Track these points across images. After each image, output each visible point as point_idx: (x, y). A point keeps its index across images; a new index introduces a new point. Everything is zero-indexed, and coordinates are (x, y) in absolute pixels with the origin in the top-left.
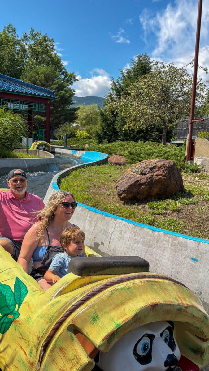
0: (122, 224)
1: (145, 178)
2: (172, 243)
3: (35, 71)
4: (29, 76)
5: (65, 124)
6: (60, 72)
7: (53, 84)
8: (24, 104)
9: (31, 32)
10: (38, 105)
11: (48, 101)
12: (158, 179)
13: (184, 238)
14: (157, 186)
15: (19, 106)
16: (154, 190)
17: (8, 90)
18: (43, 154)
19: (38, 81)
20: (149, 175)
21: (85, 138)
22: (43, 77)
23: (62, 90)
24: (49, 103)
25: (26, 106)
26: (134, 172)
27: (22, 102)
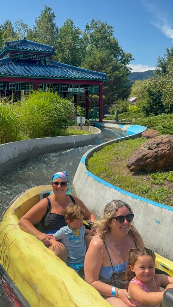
0: (114, 192)
1: (151, 153)
2: (144, 208)
3: (93, 57)
4: (88, 61)
5: (119, 101)
6: (118, 53)
7: (108, 67)
8: (81, 87)
9: (91, 22)
10: (93, 87)
11: (101, 83)
12: (163, 154)
13: (152, 204)
14: (163, 159)
15: (77, 89)
16: (160, 163)
17: (67, 77)
18: (93, 129)
19: (95, 65)
20: (155, 150)
21: (135, 112)
22: (100, 62)
23: (116, 70)
24: (102, 84)
25: (82, 89)
26: (144, 147)
27: (79, 85)
